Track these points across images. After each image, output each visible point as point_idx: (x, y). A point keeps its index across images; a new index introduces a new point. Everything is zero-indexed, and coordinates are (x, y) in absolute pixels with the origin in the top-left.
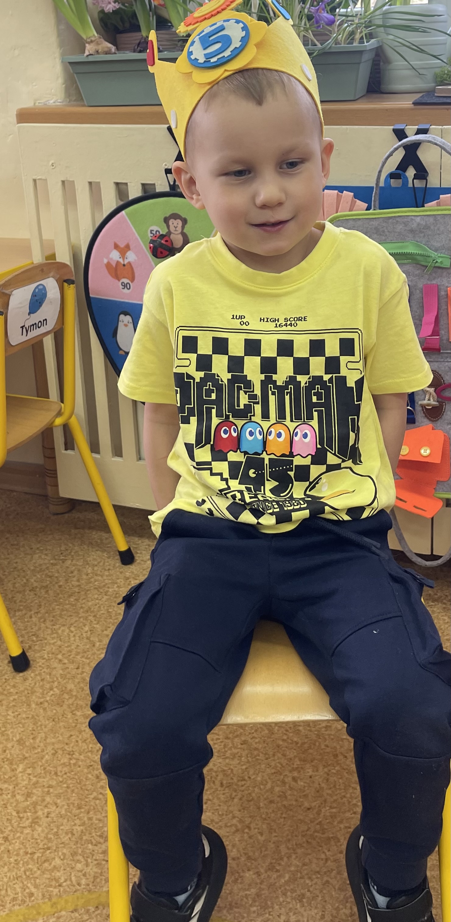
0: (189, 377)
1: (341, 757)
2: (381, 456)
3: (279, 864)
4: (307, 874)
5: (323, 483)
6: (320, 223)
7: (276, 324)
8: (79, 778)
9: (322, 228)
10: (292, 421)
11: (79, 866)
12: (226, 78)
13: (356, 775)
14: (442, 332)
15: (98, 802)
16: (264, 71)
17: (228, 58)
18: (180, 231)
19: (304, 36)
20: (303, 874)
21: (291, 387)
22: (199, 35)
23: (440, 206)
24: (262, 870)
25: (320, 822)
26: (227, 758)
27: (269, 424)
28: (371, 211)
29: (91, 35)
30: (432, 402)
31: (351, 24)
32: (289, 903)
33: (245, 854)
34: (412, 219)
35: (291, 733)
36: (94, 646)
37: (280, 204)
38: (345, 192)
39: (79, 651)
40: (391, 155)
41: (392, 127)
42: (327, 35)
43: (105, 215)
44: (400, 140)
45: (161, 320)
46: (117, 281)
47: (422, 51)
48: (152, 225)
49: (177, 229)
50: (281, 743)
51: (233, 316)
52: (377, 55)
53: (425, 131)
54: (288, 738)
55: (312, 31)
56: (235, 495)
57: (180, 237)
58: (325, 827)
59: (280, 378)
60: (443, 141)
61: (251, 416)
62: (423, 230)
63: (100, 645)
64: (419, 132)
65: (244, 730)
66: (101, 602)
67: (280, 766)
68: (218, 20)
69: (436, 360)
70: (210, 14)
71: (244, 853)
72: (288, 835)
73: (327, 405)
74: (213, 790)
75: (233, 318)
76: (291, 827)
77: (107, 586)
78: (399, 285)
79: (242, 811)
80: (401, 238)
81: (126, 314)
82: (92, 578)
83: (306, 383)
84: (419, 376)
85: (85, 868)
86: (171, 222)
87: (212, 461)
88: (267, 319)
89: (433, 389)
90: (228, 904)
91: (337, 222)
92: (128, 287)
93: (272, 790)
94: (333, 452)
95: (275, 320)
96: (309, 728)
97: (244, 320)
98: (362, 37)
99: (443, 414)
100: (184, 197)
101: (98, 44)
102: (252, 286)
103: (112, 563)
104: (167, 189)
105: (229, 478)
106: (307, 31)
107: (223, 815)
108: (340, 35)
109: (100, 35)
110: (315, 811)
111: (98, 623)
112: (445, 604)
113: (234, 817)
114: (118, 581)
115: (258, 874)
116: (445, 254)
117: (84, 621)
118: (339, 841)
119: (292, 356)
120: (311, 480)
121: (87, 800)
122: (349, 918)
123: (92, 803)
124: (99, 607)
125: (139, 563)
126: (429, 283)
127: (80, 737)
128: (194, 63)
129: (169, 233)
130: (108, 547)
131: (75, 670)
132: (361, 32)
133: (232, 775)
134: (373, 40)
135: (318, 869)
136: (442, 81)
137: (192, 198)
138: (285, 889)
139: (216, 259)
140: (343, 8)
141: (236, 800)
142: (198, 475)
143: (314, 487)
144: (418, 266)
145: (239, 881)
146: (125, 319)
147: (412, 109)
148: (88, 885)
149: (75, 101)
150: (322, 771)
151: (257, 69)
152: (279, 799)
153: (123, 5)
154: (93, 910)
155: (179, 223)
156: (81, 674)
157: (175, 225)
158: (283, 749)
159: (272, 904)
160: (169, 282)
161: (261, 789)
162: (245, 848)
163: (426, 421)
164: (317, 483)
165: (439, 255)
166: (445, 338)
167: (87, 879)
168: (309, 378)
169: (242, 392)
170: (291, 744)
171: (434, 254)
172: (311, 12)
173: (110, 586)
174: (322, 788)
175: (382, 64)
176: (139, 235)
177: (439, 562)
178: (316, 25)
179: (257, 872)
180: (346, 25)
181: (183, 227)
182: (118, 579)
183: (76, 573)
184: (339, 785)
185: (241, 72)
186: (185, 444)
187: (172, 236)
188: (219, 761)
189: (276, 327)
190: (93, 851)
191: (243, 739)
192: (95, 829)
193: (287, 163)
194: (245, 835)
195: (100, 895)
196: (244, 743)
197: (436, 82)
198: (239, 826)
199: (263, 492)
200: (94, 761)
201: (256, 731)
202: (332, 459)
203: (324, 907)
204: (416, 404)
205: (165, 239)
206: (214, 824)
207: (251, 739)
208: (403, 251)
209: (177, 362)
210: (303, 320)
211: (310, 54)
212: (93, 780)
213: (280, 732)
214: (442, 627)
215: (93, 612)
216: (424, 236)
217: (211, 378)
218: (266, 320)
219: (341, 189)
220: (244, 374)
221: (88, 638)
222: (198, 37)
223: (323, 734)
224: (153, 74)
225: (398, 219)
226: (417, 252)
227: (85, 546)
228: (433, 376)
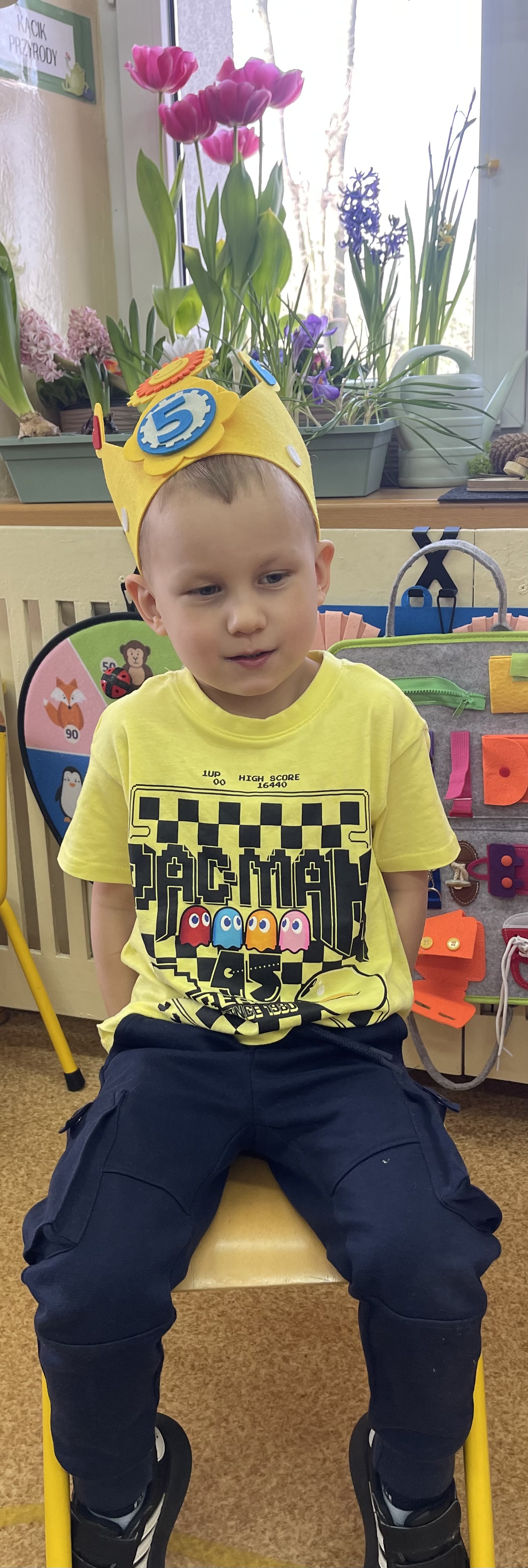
0: (148, 849)
1: (344, 1331)
2: (393, 950)
3: (265, 1466)
4: (299, 1479)
5: (319, 986)
6: (317, 653)
7: (260, 784)
8: (10, 1361)
9: (320, 659)
10: (279, 907)
11: (9, 1472)
12: (186, 467)
13: (362, 1353)
14: (475, 793)
15: (34, 1391)
16: (235, 457)
17: (188, 442)
18: (141, 663)
19: (301, 414)
20: (296, 1478)
21: (278, 865)
22: (152, 411)
23: (472, 631)
24: (243, 1474)
25: (317, 1412)
26: (200, 1333)
27: (250, 910)
28: (384, 638)
29: (27, 411)
30: (463, 882)
31: (360, 399)
32: (277, 1515)
33: (222, 1454)
34: (437, 649)
35: (281, 1301)
36: (32, 1193)
37: (259, 630)
38: (351, 613)
39: (12, 1200)
40: (409, 566)
41: (411, 530)
42: (332, 413)
43: (45, 642)
44: (421, 547)
45: (113, 777)
46: (60, 728)
47: (451, 434)
48: (104, 657)
49: (137, 661)
50: (269, 1314)
51: (205, 772)
52: (394, 439)
53: (453, 536)
54: (278, 1308)
55: (310, 408)
56: (207, 998)
57: (141, 672)
58: (324, 1418)
59: (264, 852)
60: (476, 547)
61: (227, 900)
62: (451, 663)
63: (39, 1192)
64: (446, 536)
65: (223, 1298)
66: (41, 1139)
67: (267, 1342)
68: (177, 390)
69: (467, 828)
70: (168, 382)
71: (219, 1453)
72: (276, 1429)
73: (324, 887)
74: (181, 1374)
75: (205, 775)
76: (281, 1419)
77: (48, 1118)
78: (418, 733)
79: (219, 1399)
80: (423, 672)
81: (72, 770)
82: (30, 1108)
83: (297, 859)
84: (442, 849)
85: (17, 1475)
86: (130, 651)
87: (178, 957)
88: (249, 777)
89: (464, 865)
90: (198, 1517)
91: (338, 653)
92: (75, 736)
93: (256, 1374)
94: (332, 947)
95: (259, 779)
96: (304, 1295)
97: (220, 778)
98: (374, 415)
99: (476, 897)
100: (141, 619)
101: (36, 423)
102: (229, 735)
103: (56, 1088)
104: (125, 610)
105: (198, 979)
106: (304, 408)
107: (194, 1404)
108: (346, 412)
109: (39, 411)
110: (310, 1399)
111: (36, 1166)
112: (479, 1137)
113: (207, 1408)
114: (64, 1111)
115: (238, 1479)
116: (478, 693)
117: (20, 1163)
118: (340, 1436)
119: (280, 824)
120: (304, 982)
121: (21, 1388)
122: (353, 1534)
123: (27, 1392)
124: (39, 1145)
125: (91, 1089)
126: (458, 729)
127: (13, 1309)
128: (145, 447)
129: (127, 666)
130: (51, 1069)
131: (7, 1224)
132: (373, 409)
133: (206, 1355)
134: (388, 420)
135: (314, 1472)
136: (476, 473)
137: (152, 621)
138: (272, 1498)
139: (185, 701)
140: (350, 378)
141: (210, 1386)
142: (159, 974)
143: (308, 990)
144: (444, 708)
145: (213, 1488)
146: (70, 777)
147: (437, 508)
148: (21, 1496)
149: (6, 496)
150: (320, 1349)
151: (226, 455)
152: (265, 1384)
153: (69, 373)
154: (27, 1527)
155: (140, 653)
156: (15, 1230)
157: (135, 655)
158: (271, 1321)
159: (255, 1516)
160: (123, 727)
161: (242, 1372)
162: (222, 1447)
163: (455, 906)
164: (311, 986)
165: (471, 694)
166: (478, 800)
167: (19, 1488)
168: (302, 853)
169: (216, 869)
170: (281, 1314)
171: (463, 693)
172: (308, 382)
173: (53, 1117)
174: (321, 1370)
175: (400, 450)
176: (88, 669)
177: (472, 1084)
178: (314, 400)
179: (237, 1477)
180: (354, 399)
181: (145, 659)
182: (63, 1109)
183: (9, 1102)
184: (342, 1366)
185: (204, 459)
186: (143, 935)
187: (131, 670)
188: (190, 1337)
189: (260, 787)
190: (28, 1452)
191: (221, 1309)
192: (31, 1424)
193: (268, 577)
194: (222, 1430)
195: (36, 1509)
196: (222, 1314)
197: (469, 474)
198: (215, 1420)
199: (242, 996)
200: (30, 1340)
201: (237, 1299)
202: (330, 955)
203: (320, 1520)
204: (442, 885)
205: (122, 674)
206: (182, 1416)
207: (231, 1309)
208: (426, 689)
209: (132, 831)
210: (294, 778)
211: (305, 437)
212: (29, 1363)
213: (268, 1300)
214: (475, 1166)
215: (31, 1151)
216: (452, 669)
217: (177, 851)
218: (246, 778)
219: (346, 610)
220: (219, 847)
221: (24, 1184)
222: (152, 413)
223: (322, 1302)
224: (101, 459)
225: (420, 649)
226: (444, 690)
227: (22, 1068)
228: (460, 849)
